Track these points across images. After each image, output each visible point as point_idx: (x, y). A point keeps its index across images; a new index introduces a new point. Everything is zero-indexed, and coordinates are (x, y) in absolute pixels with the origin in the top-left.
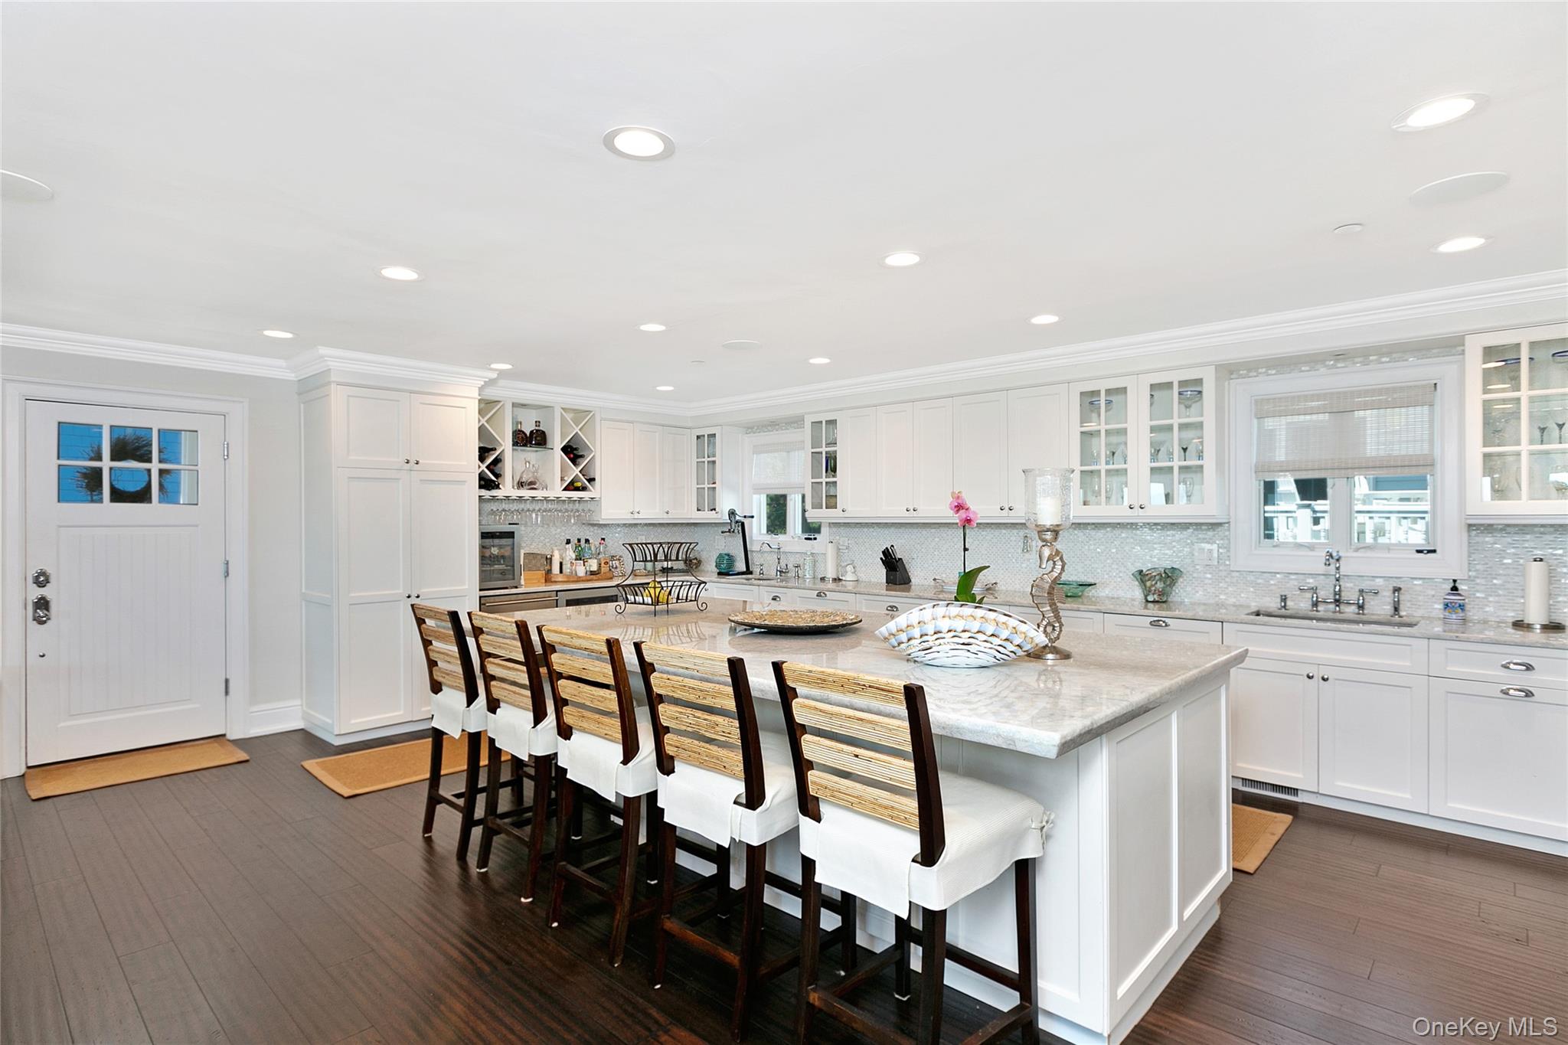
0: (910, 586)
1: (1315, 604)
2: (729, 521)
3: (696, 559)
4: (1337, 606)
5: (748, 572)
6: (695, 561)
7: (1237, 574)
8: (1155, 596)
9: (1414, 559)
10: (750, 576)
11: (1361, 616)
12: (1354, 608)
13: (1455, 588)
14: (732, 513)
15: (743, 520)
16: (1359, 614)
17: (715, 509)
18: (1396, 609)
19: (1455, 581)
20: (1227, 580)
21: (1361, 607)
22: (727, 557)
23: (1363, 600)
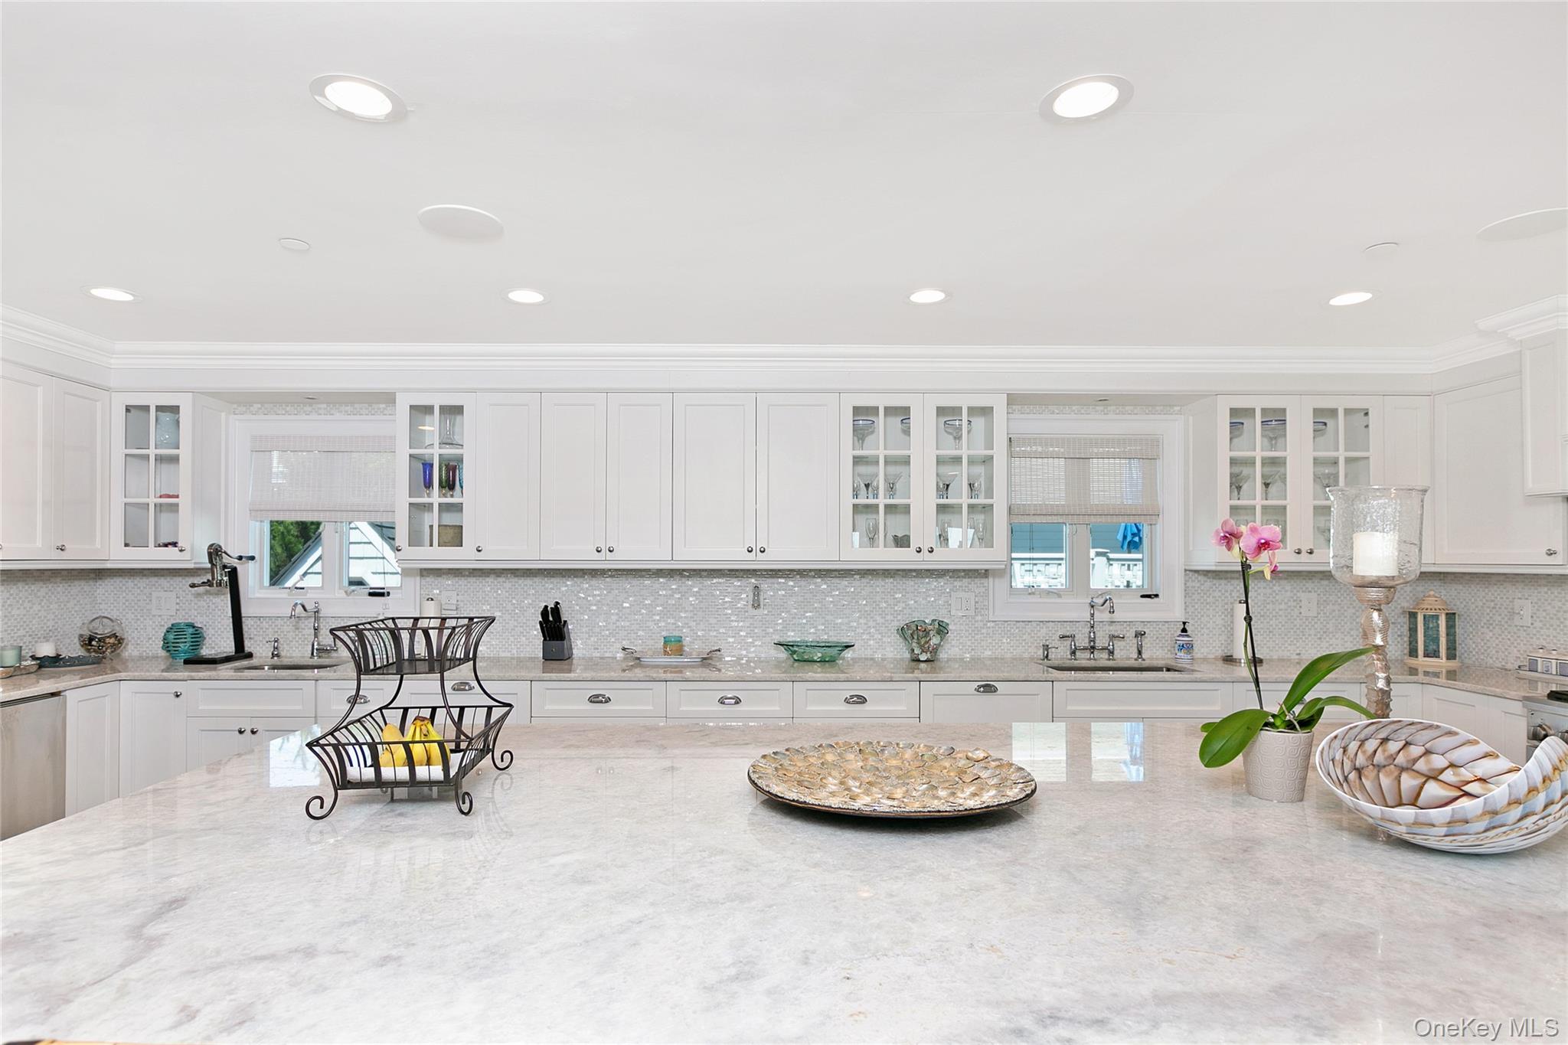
0: (571, 664)
1: (1073, 653)
2: (209, 566)
3: (115, 636)
4: (1092, 653)
5: (241, 651)
6: (112, 640)
7: (992, 624)
8: (929, 655)
9: (1140, 603)
10: (245, 663)
11: (1111, 662)
12: (1105, 655)
13: (1184, 630)
14: (215, 552)
15: (235, 563)
16: (1109, 659)
17: (175, 544)
18: (1140, 653)
19: (1184, 623)
20: (984, 631)
21: (1111, 653)
22: (191, 630)
23: (1113, 645)
